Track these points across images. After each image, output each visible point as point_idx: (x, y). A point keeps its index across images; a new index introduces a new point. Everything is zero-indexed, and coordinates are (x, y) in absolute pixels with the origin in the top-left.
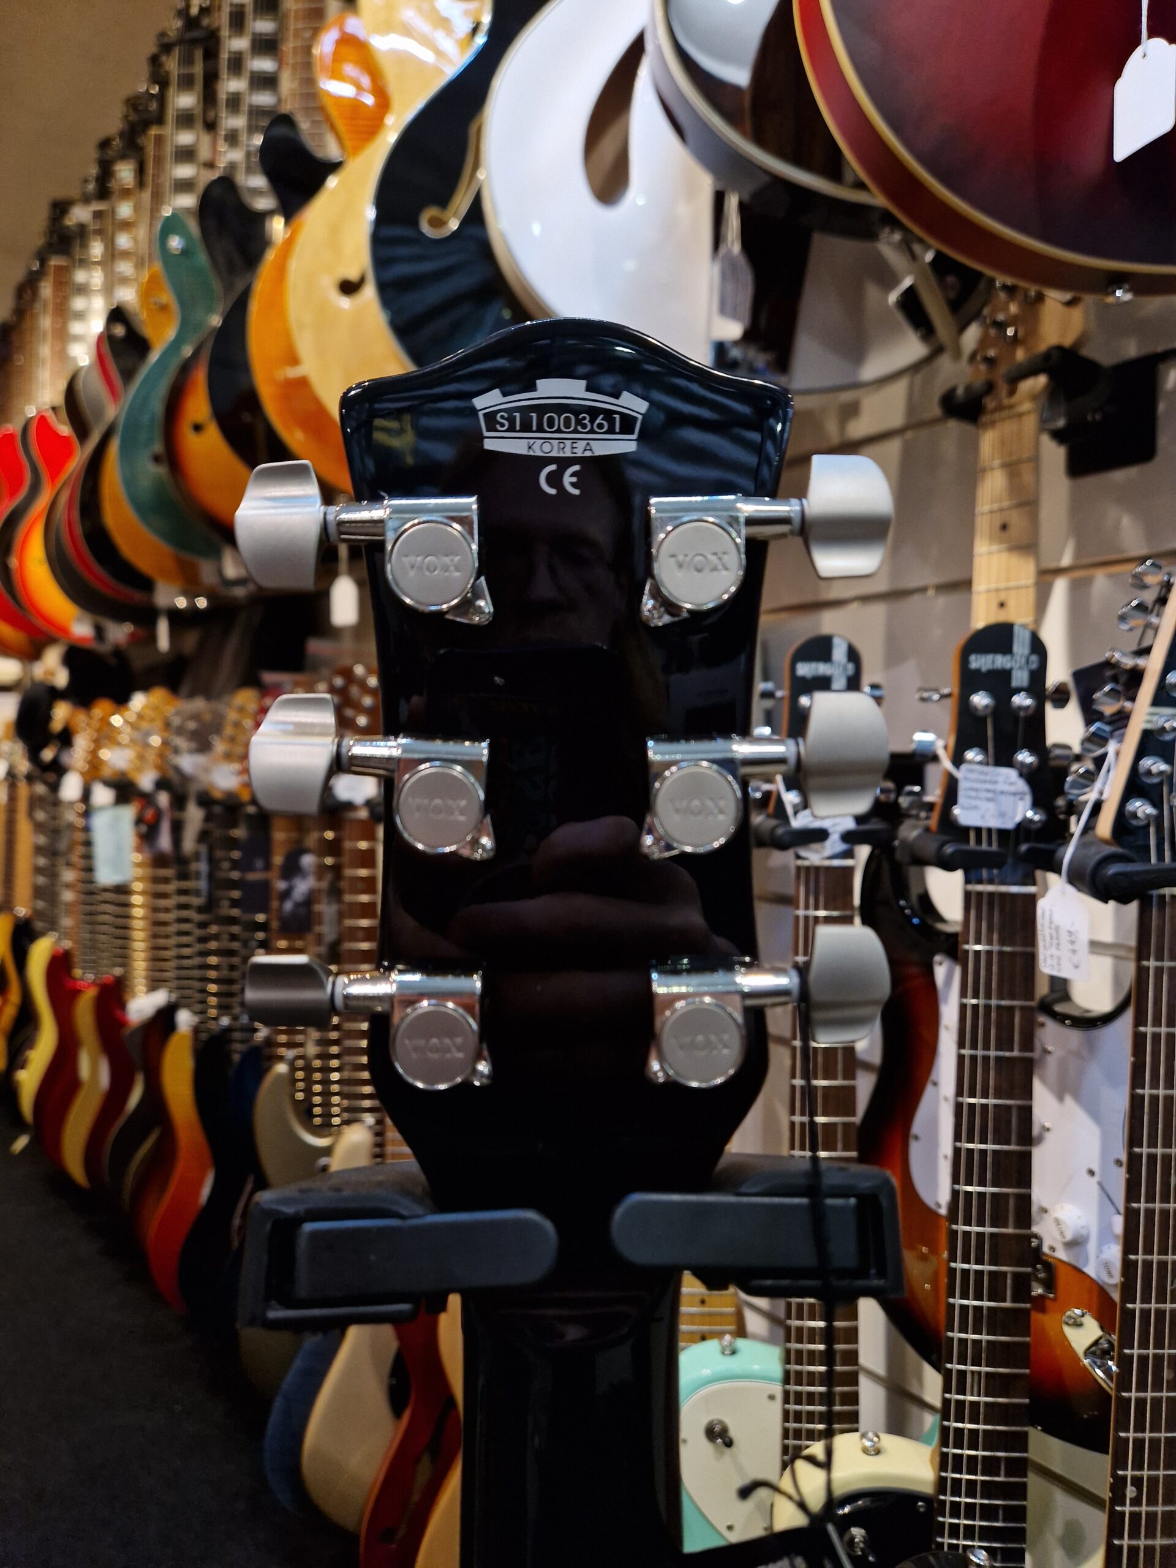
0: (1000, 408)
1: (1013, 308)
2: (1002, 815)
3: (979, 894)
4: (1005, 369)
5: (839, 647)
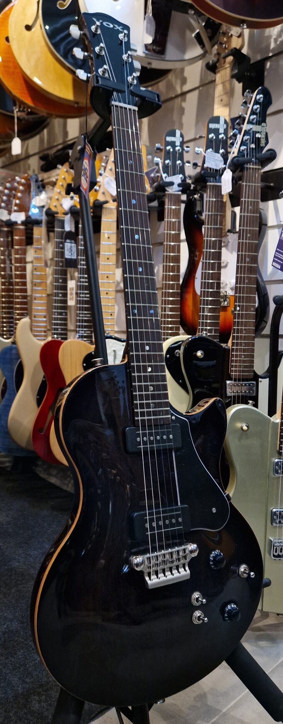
1: (225, 39)
2: (216, 165)
3: (210, 185)
4: (223, 55)
5: (178, 133)
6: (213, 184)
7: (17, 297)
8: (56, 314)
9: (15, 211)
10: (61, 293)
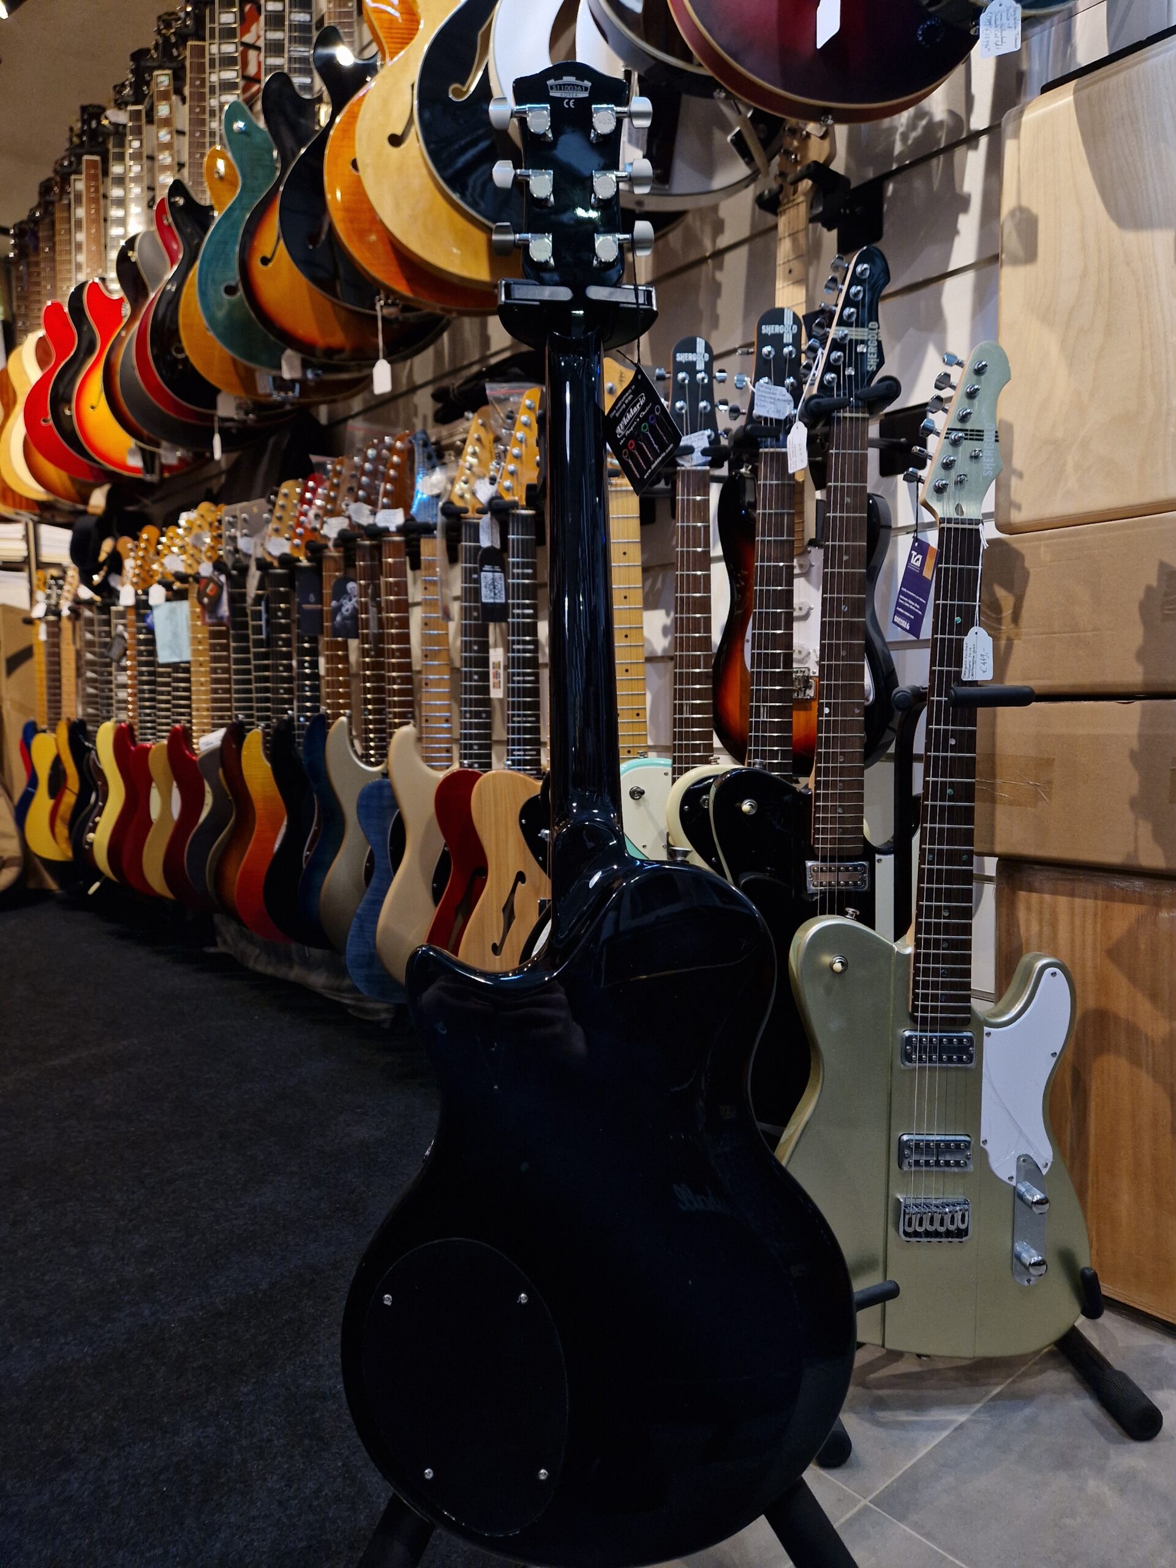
0: (788, 202)
1: (796, 143)
2: (778, 411)
3: (766, 453)
4: (790, 178)
5: (700, 344)
6: (772, 450)
7: (393, 681)
8: (468, 715)
9: (385, 507)
10: (476, 673)
